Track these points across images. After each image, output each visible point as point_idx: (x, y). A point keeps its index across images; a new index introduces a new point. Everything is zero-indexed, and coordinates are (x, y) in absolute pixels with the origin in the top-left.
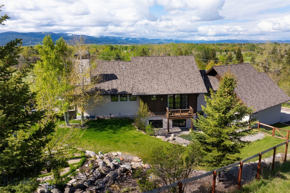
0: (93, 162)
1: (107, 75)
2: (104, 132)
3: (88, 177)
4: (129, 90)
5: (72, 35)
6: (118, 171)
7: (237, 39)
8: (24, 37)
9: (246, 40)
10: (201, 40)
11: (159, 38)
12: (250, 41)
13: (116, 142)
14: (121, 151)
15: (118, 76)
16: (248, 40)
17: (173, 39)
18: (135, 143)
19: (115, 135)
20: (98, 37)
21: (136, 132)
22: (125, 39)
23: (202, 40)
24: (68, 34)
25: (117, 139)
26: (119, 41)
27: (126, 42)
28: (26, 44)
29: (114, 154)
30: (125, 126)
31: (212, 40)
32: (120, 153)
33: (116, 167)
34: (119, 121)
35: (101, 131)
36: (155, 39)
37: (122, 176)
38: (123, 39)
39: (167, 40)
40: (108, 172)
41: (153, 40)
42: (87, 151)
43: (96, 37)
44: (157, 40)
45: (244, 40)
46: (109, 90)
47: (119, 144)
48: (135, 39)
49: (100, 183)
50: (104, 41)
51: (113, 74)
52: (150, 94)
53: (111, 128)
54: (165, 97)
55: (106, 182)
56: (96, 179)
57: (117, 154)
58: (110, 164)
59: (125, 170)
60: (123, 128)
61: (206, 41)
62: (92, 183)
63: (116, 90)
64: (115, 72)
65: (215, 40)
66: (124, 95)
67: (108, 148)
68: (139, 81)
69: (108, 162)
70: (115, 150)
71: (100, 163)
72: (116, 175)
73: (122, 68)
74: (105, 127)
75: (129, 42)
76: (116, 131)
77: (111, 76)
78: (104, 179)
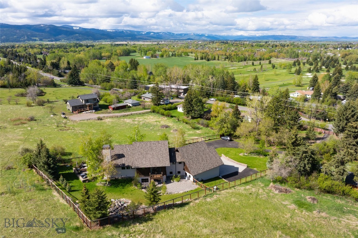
0: (114, 204)
1: (119, 154)
2: (118, 188)
3: (113, 209)
4: (130, 164)
5: (78, 28)
6: (123, 207)
7: (284, 35)
8: (18, 31)
9: (294, 36)
10: (239, 36)
11: (188, 33)
12: (299, 37)
13: (123, 193)
14: (125, 198)
15: (125, 155)
16: (296, 36)
17: (205, 34)
18: (131, 194)
19: (123, 190)
20: (111, 31)
21: (133, 187)
22: (145, 34)
23: (241, 36)
24: (74, 27)
25: (123, 192)
26: (138, 37)
27: (147, 38)
28: (21, 40)
29: (122, 199)
30: (129, 184)
31: (254, 36)
32: (124, 199)
33: (122, 205)
34: (126, 180)
35: (117, 187)
36: (183, 34)
37: (123, 209)
38: (143, 33)
39: (198, 35)
40: (119, 207)
41: (181, 35)
42: (112, 199)
43: (110, 31)
44: (185, 35)
45: (291, 36)
46: (121, 165)
47: (125, 194)
48: (158, 33)
49: (117, 211)
50: (120, 37)
51: (123, 154)
52: (141, 167)
53: (122, 185)
54: (149, 168)
55: (119, 210)
56: (115, 210)
57: (123, 200)
58: (120, 204)
59: (125, 207)
60: (127, 185)
61: (246, 36)
62: (114, 211)
63: (124, 165)
64: (124, 153)
65: (257, 35)
66: (128, 167)
67: (119, 197)
68: (136, 159)
69: (119, 203)
70: (122, 198)
71: (117, 204)
72: (122, 208)
73: (128, 150)
74: (119, 185)
75: (151, 38)
76: (124, 187)
77: (122, 155)
78: (118, 210)
